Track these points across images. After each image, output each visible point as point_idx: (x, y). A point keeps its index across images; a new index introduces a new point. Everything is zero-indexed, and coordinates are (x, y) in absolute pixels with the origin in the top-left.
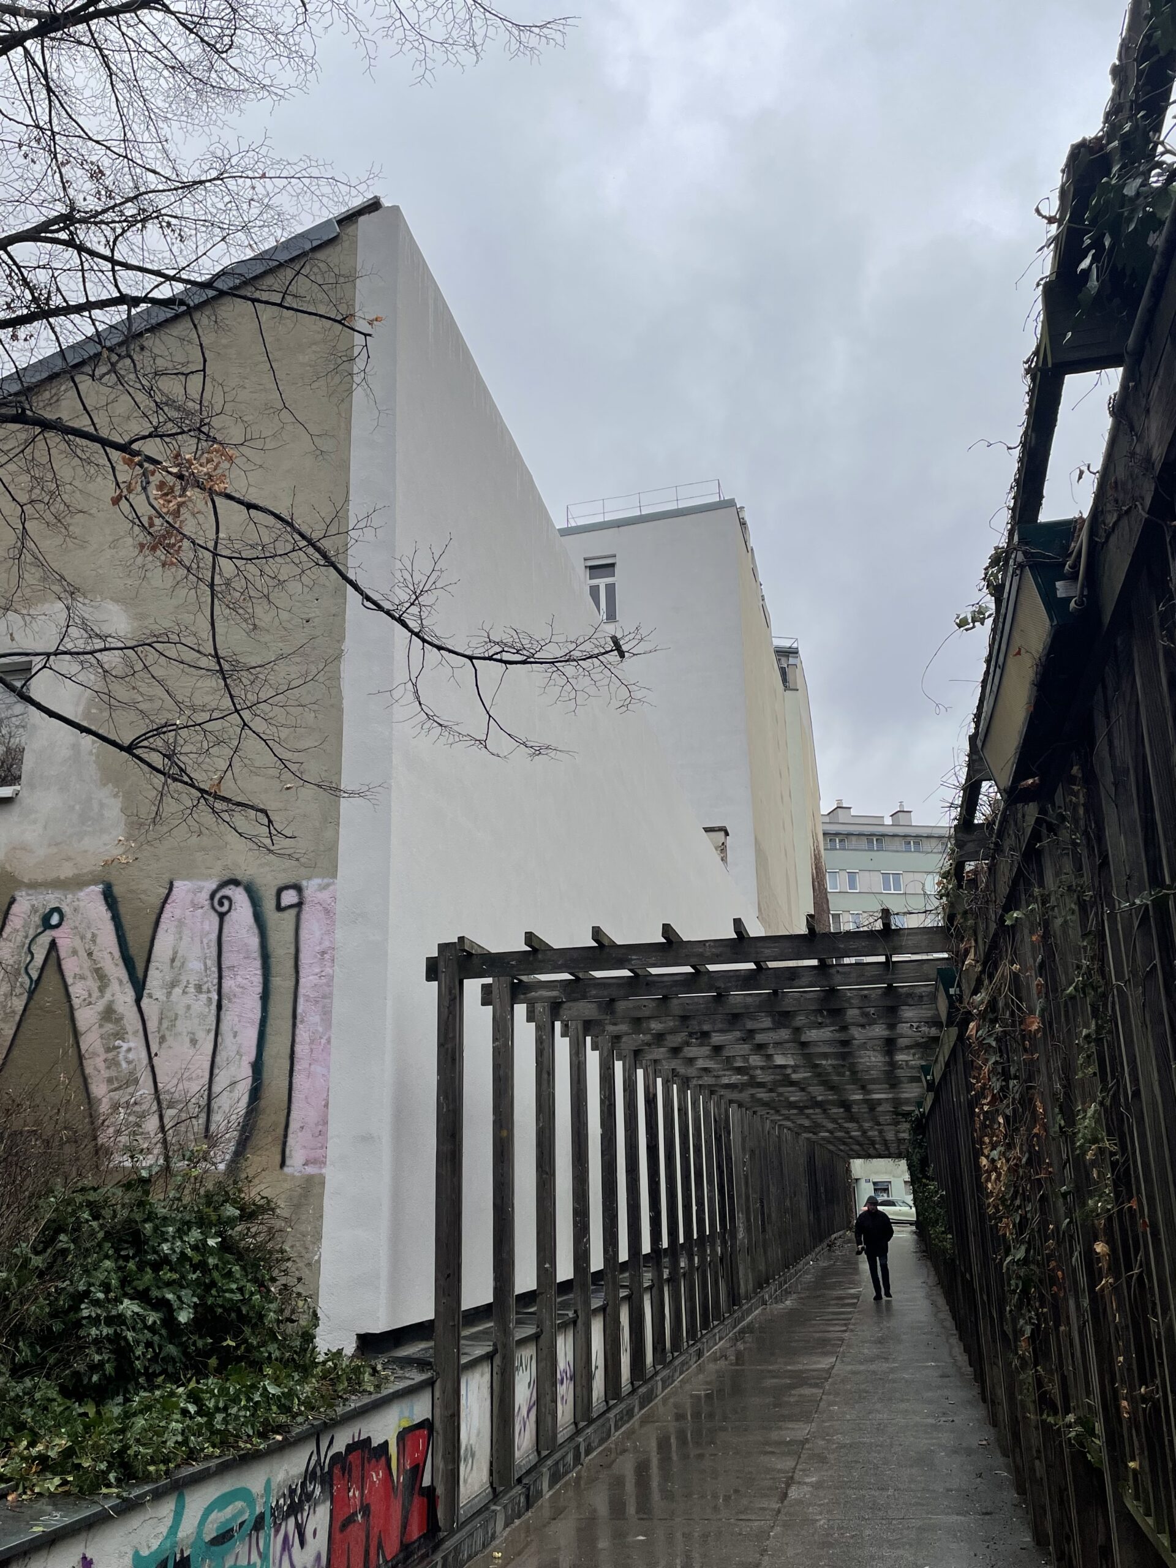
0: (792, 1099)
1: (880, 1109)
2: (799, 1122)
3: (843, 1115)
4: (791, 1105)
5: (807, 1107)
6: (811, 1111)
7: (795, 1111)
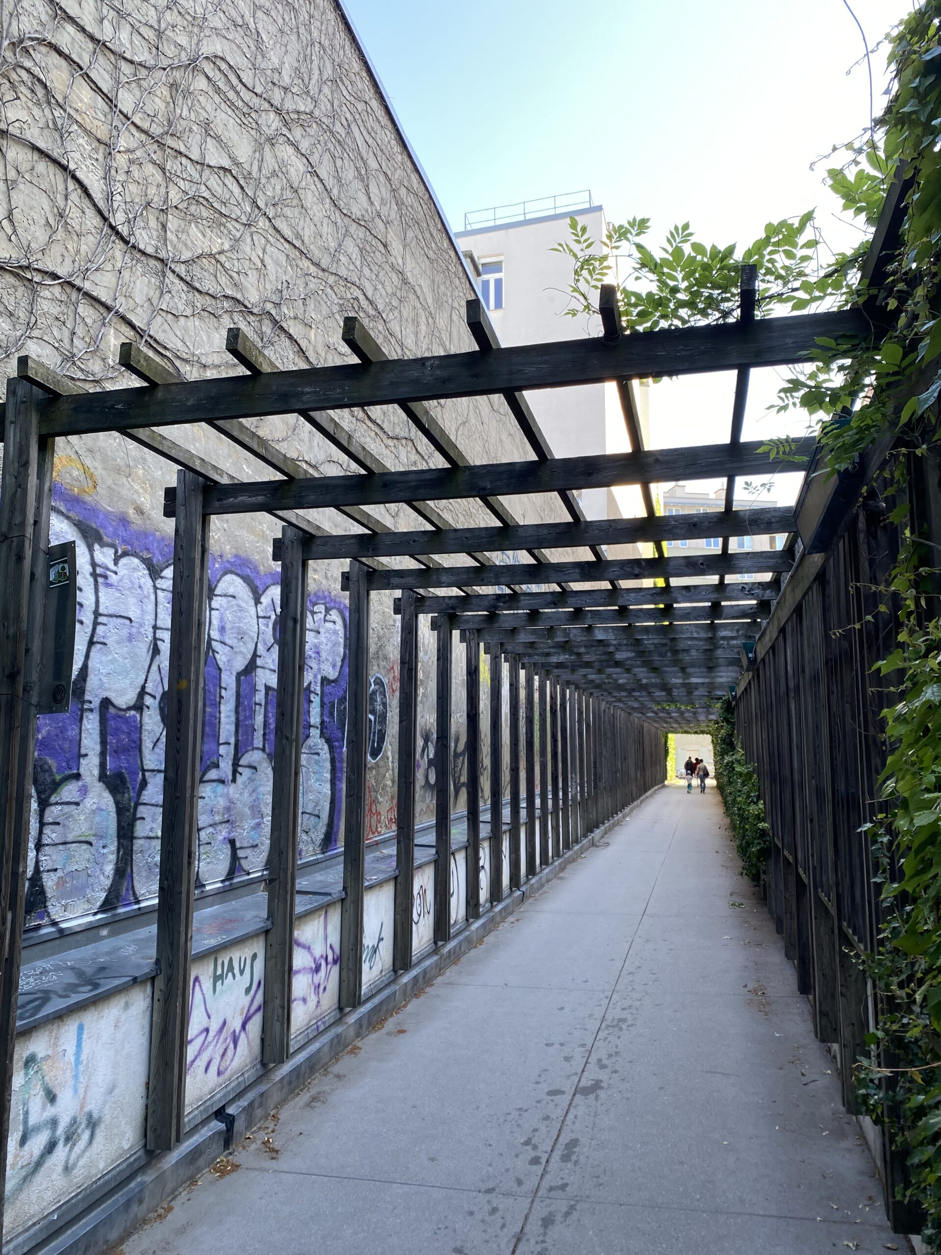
0: (621, 681)
1: (696, 693)
2: (630, 703)
3: (664, 698)
4: (621, 688)
5: (634, 690)
6: (638, 694)
7: (623, 694)
